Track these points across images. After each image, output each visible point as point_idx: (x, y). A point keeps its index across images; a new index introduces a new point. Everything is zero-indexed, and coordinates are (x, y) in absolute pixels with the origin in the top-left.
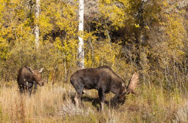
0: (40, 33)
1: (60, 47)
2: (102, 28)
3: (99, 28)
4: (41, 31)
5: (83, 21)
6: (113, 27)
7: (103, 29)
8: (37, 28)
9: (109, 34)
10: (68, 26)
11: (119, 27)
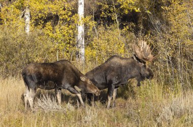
0: (31, 17)
1: (51, 34)
2: (109, 10)
3: (105, 11)
4: (32, 15)
5: (83, 3)
6: (122, 10)
7: (110, 12)
8: (27, 12)
9: (118, 18)
10: (61, 9)
11: (129, 10)
